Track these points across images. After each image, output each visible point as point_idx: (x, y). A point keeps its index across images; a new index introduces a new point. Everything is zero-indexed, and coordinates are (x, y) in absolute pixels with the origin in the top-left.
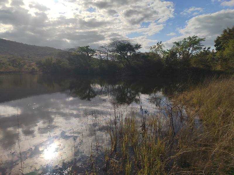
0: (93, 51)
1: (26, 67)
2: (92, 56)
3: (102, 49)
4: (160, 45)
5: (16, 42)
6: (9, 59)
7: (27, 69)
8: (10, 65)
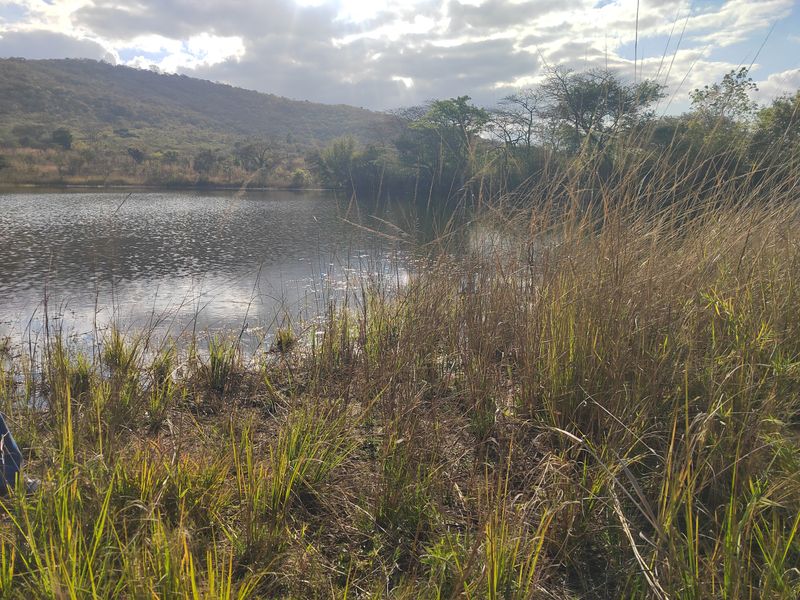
0: (482, 116)
1: (279, 169)
2: (475, 131)
3: (512, 107)
4: (739, 81)
5: (259, 91)
6: (237, 145)
7: (281, 175)
8: (236, 164)
